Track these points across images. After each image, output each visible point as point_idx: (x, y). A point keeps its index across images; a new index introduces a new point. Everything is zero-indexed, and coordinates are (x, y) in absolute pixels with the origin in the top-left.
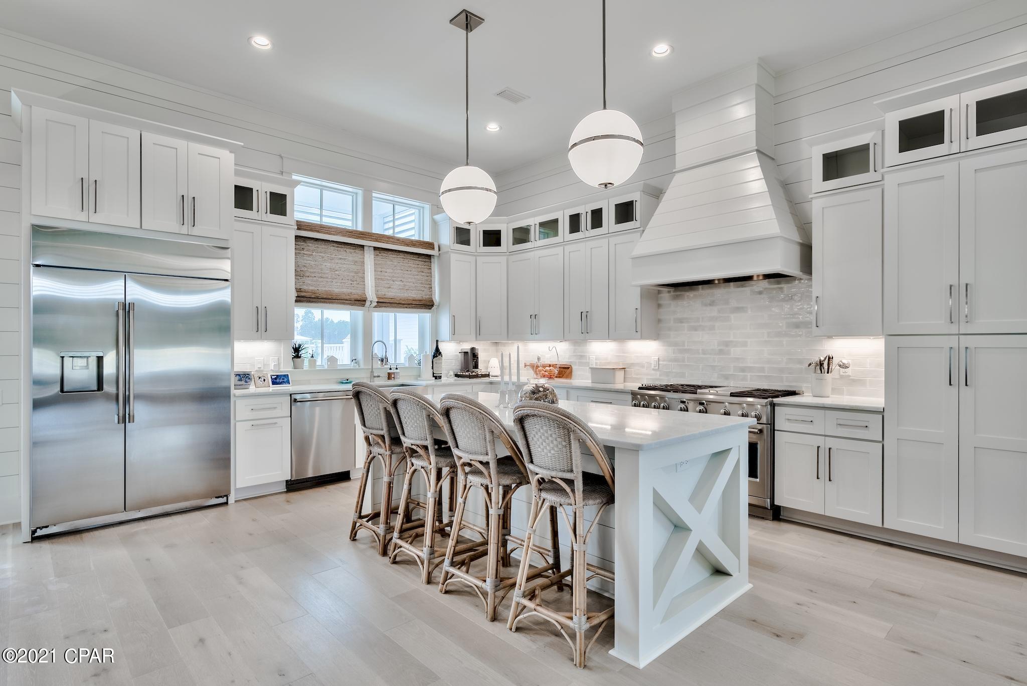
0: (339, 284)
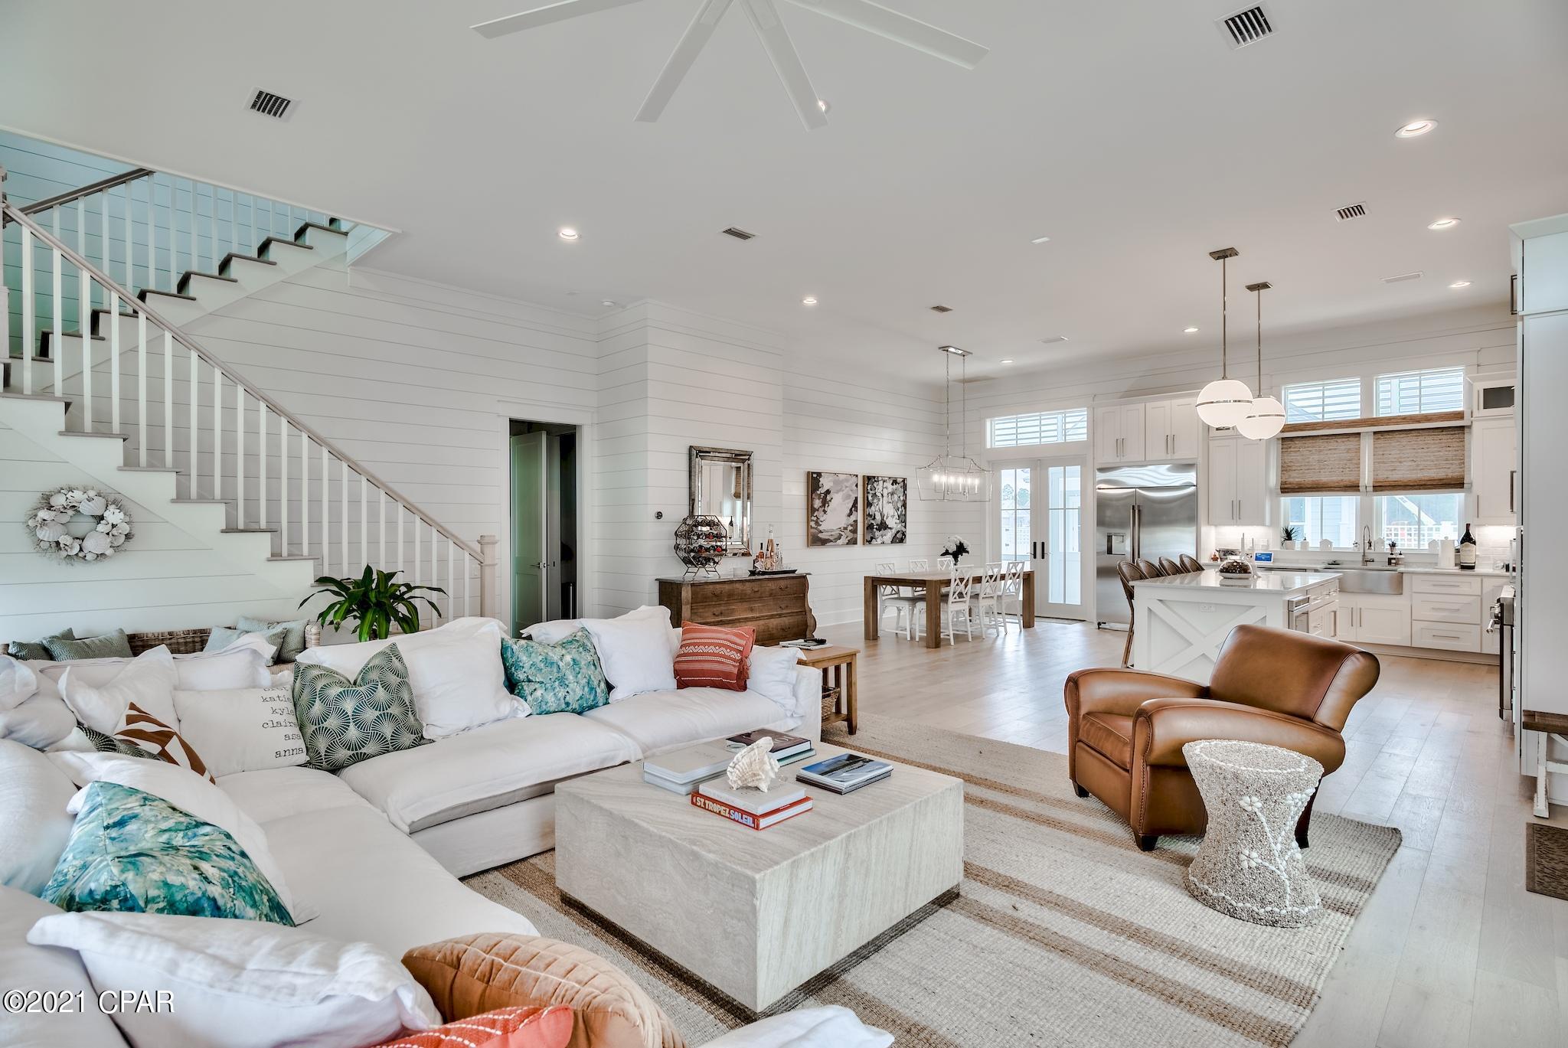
0: (1327, 473)
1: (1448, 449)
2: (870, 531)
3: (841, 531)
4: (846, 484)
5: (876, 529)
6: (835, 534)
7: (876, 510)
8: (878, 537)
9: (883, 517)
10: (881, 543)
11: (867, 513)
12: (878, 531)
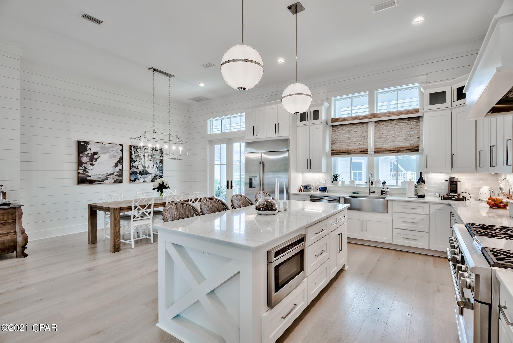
0: (353, 144)
1: (411, 130)
2: (134, 175)
3: (108, 175)
4: (112, 149)
5: (139, 174)
6: (103, 177)
7: (139, 164)
8: (140, 178)
9: (145, 168)
10: (143, 182)
11: (132, 165)
12: (141, 175)
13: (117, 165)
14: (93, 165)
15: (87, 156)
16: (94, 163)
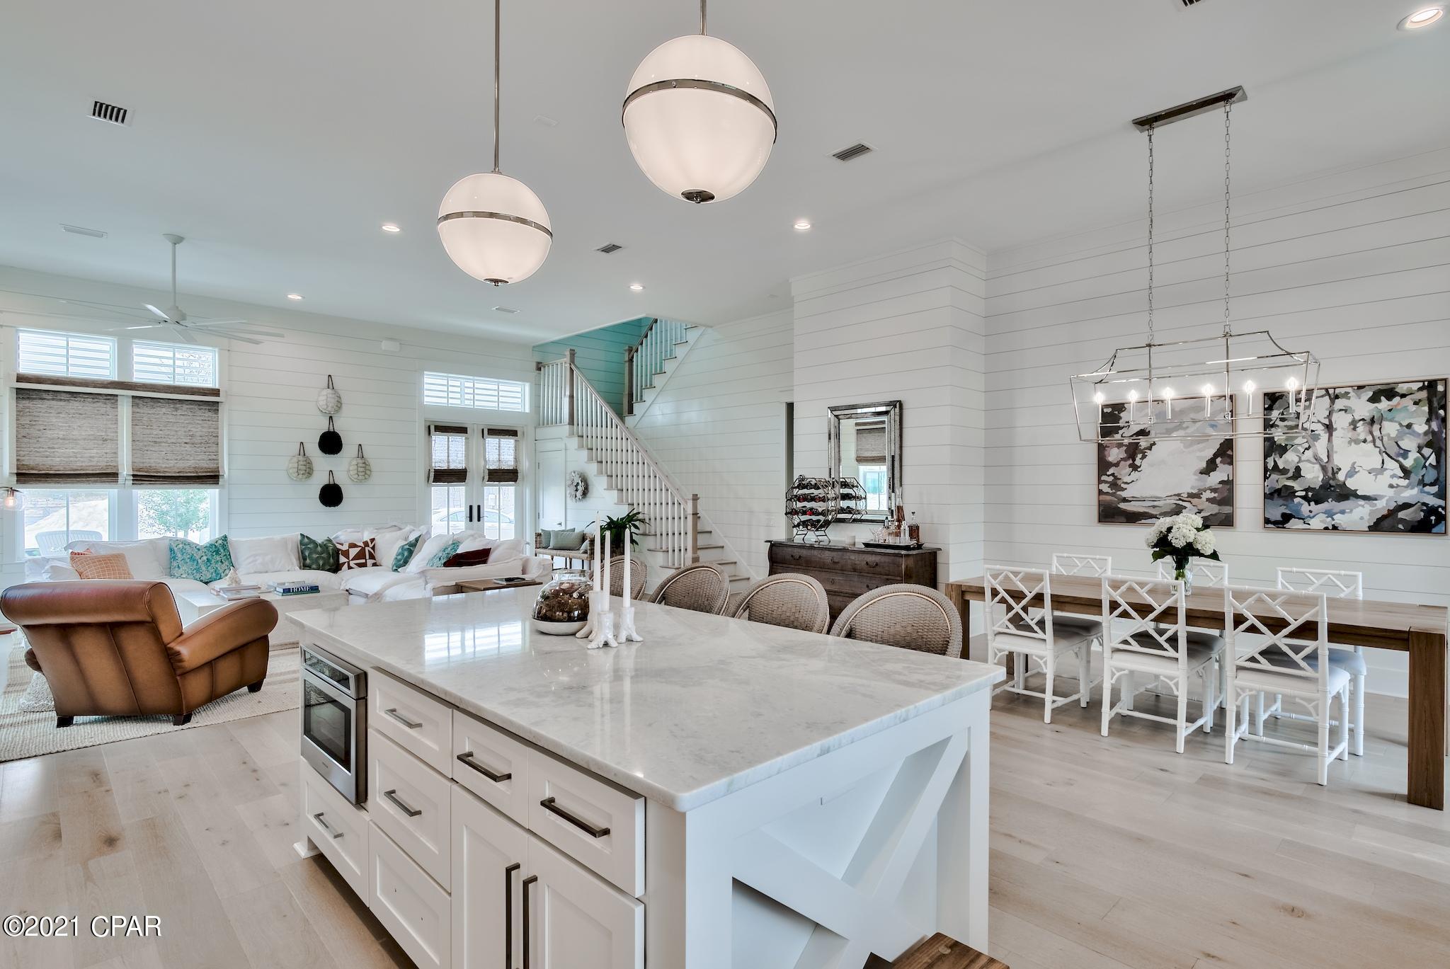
2: (1281, 501)
3: (1180, 500)
4: (1193, 415)
5: (1305, 498)
6: (1165, 504)
7: (1303, 459)
8: (1312, 515)
9: (1334, 474)
10: (1326, 528)
11: (1270, 465)
12: (1312, 503)
13: (1211, 466)
14: (1135, 468)
15: (1120, 445)
16: (1138, 462)
